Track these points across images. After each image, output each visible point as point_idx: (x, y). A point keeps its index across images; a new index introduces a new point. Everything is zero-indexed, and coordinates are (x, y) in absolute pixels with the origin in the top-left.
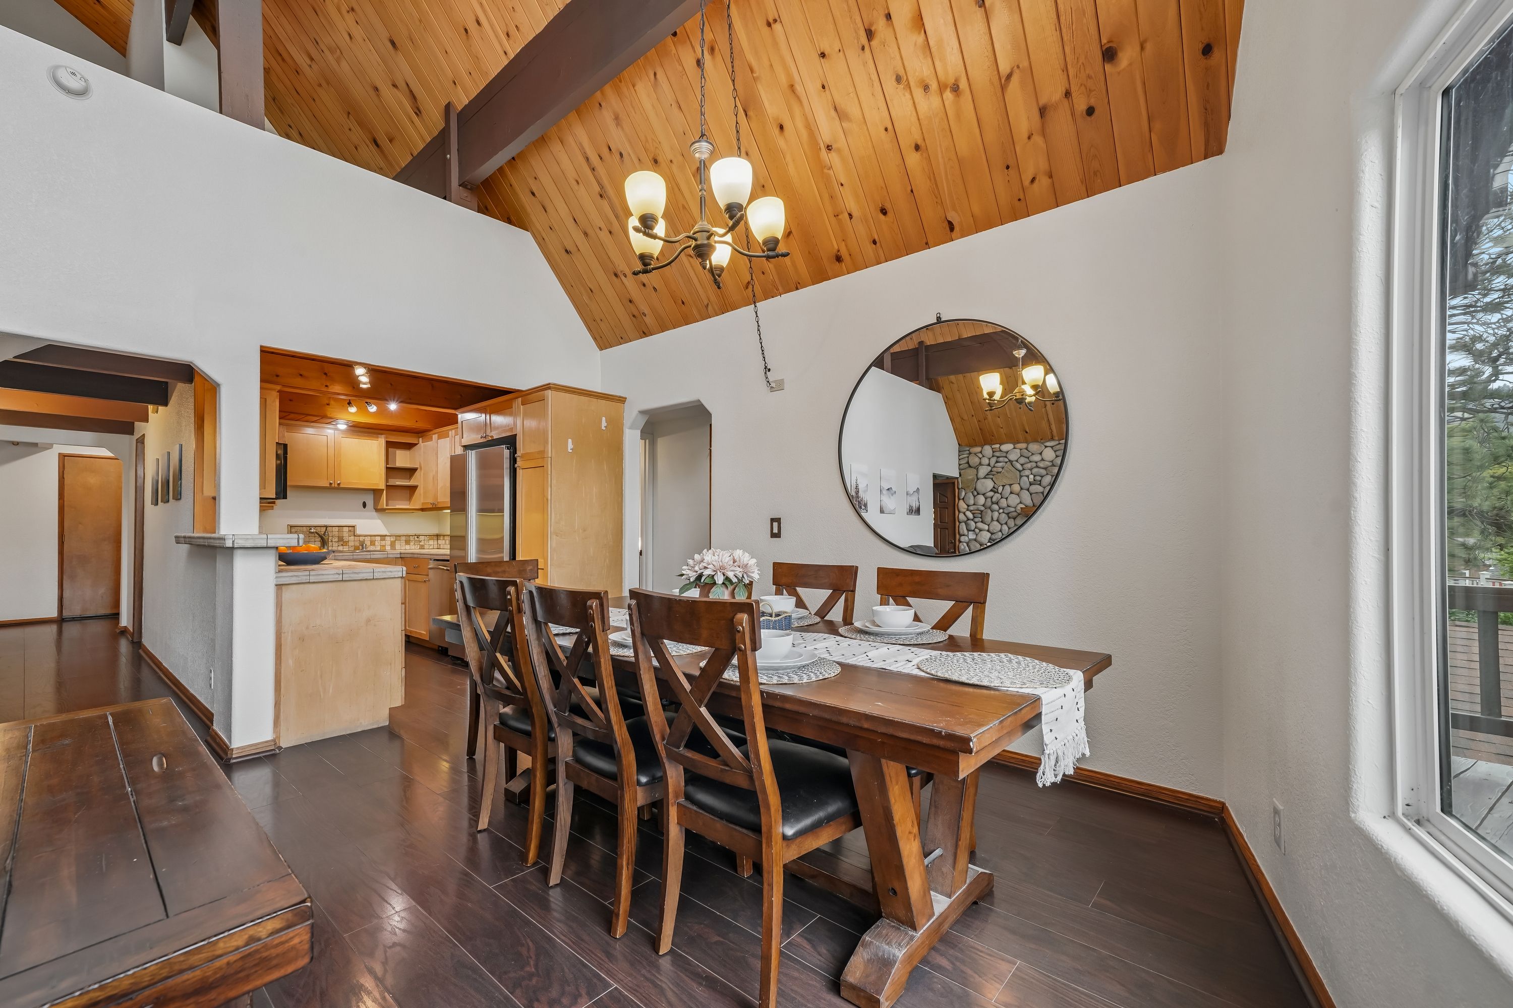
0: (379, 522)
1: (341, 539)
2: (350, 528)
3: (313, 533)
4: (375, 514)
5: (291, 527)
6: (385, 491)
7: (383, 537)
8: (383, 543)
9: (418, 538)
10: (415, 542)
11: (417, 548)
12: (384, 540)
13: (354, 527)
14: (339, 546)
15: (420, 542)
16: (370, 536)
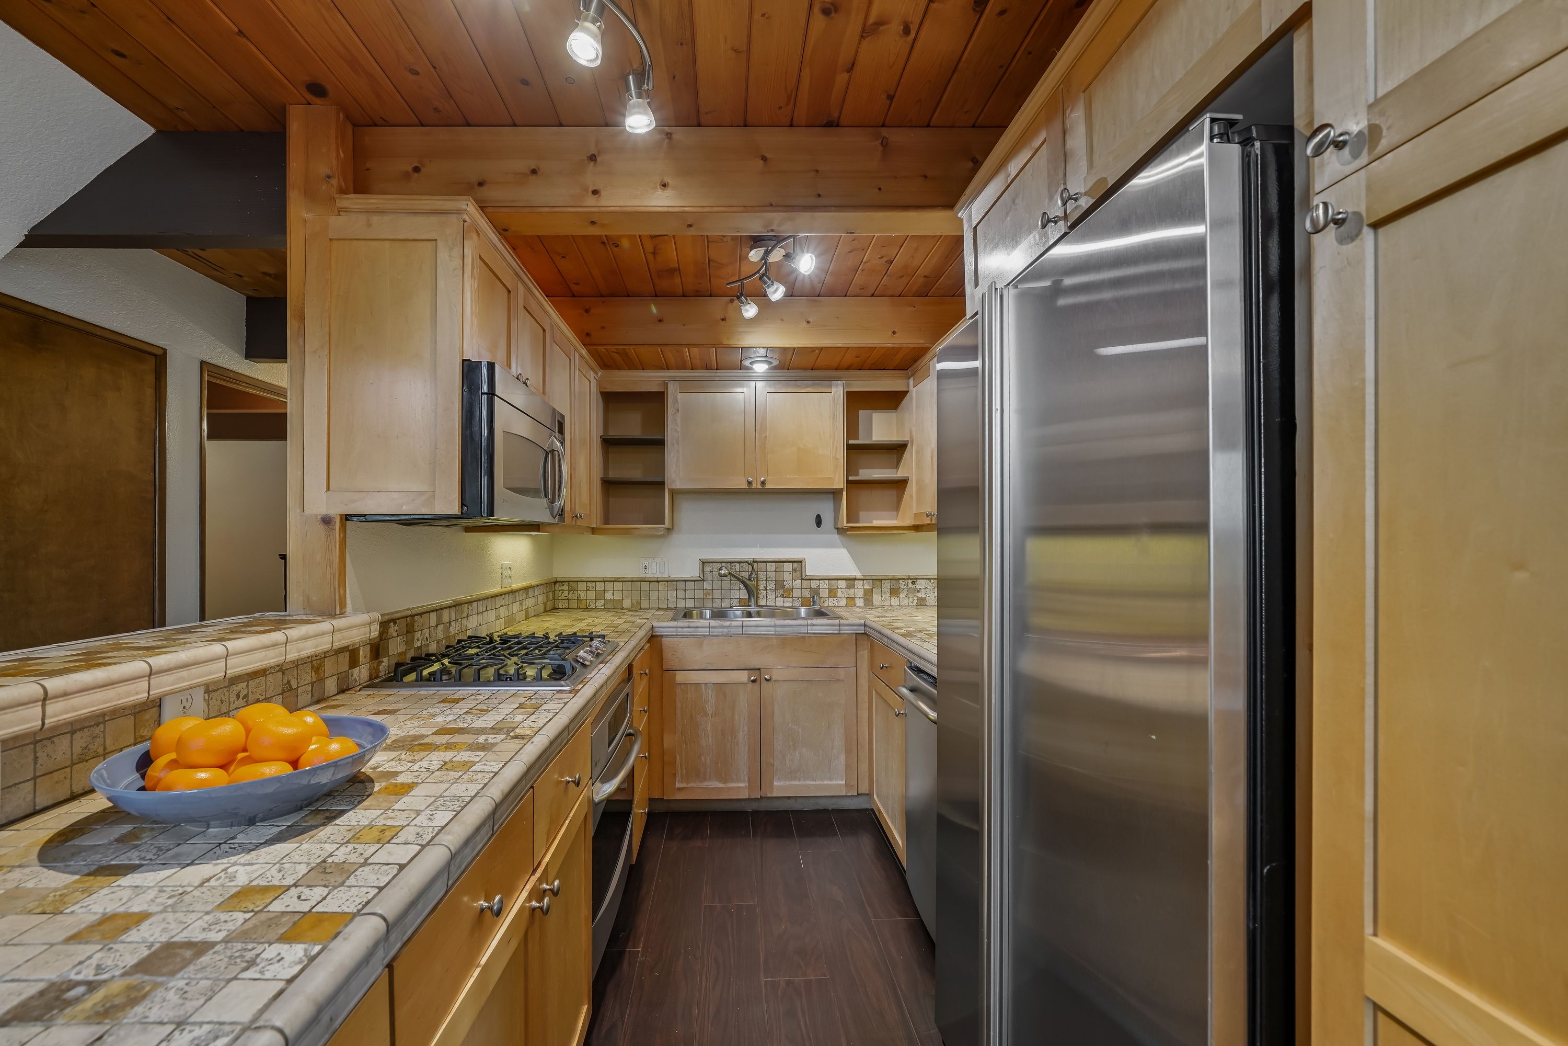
0: (843, 552)
1: (780, 585)
2: (795, 565)
3: (725, 576)
4: (836, 537)
5: (703, 563)
6: (845, 493)
7: (851, 581)
8: (851, 592)
9: (913, 583)
10: (908, 591)
11: (912, 603)
12: (853, 587)
13: (801, 562)
14: (776, 597)
15: (918, 591)
16: (829, 579)
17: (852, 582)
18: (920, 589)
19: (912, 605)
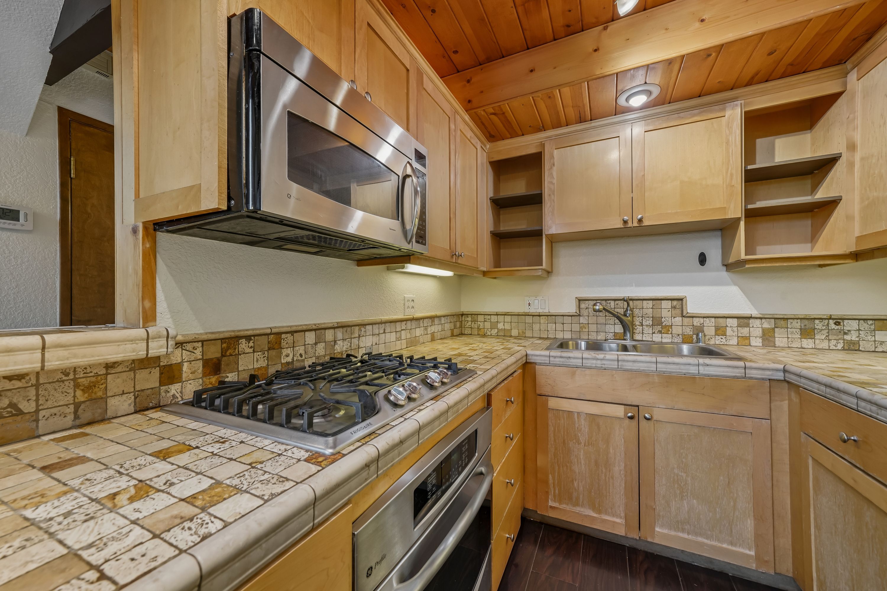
0: (734, 290)
1: (657, 322)
2: (675, 303)
3: (599, 311)
4: (724, 274)
5: (580, 300)
6: (742, 224)
7: (744, 320)
8: (745, 331)
9: (837, 323)
10: (828, 333)
11: (836, 346)
12: (747, 325)
13: (681, 300)
14: (654, 333)
15: (845, 333)
16: (715, 317)
17: (746, 321)
18: (849, 331)
19: (834, 348)
